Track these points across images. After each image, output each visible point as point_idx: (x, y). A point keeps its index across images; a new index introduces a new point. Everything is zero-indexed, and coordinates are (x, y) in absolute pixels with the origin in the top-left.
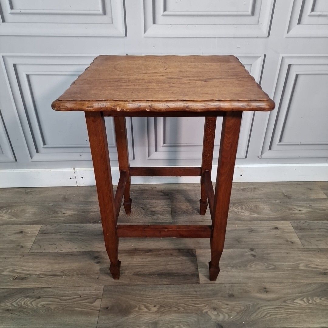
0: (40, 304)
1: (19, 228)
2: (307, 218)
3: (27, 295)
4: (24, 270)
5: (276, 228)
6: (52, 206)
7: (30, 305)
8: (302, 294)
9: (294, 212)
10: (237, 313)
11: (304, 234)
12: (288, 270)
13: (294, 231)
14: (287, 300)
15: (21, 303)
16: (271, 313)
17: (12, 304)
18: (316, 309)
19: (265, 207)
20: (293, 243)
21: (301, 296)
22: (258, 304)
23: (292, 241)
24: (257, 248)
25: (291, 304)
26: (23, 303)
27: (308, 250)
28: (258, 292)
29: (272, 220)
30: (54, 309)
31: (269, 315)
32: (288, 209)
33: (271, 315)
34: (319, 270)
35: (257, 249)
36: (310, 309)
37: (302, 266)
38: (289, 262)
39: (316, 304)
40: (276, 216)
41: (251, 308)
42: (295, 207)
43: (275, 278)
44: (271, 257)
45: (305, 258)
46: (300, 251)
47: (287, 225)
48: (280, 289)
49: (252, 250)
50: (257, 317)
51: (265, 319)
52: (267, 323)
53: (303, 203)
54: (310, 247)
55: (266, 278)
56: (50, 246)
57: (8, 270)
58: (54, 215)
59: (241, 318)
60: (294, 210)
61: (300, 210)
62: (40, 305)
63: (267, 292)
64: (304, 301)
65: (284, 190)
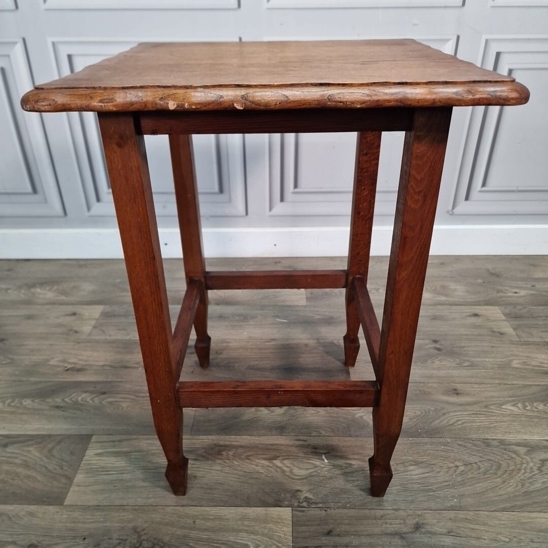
0: (106, 400)
1: (71, 309)
2: (526, 302)
3: (86, 389)
4: (80, 360)
5: (476, 315)
6: (120, 282)
7: (91, 402)
8: (516, 398)
9: (505, 295)
10: (409, 419)
11: (521, 322)
12: (493, 368)
13: (504, 318)
14: (491, 405)
15: (77, 399)
16: (464, 421)
17: (63, 400)
18: (538, 417)
19: (458, 287)
20: (502, 334)
21: (513, 401)
22: (443, 408)
23: (501, 332)
24: (444, 340)
25: (496, 410)
26: (80, 399)
27: (527, 343)
28: (443, 395)
29: (470, 305)
30: (127, 407)
31: (460, 423)
32: (496, 291)
33: (463, 423)
34: (543, 369)
35: (443, 342)
36: (528, 416)
37: (515, 364)
38: (494, 357)
39: (537, 411)
40: (477, 300)
41: (431, 413)
42: (507, 288)
43: (472, 377)
44: (465, 351)
45: (521, 354)
46: (514, 344)
47: (493, 312)
48: (479, 391)
49: (435, 341)
50: (441, 424)
51: (454, 427)
52: (457, 432)
53: (520, 283)
54: (530, 339)
55: (457, 377)
56: (119, 332)
57: (56, 359)
58: (122, 294)
59: (416, 425)
60: (506, 292)
61: (516, 293)
62: (106, 402)
63: (458, 394)
64: (518, 407)
65: (490, 267)
